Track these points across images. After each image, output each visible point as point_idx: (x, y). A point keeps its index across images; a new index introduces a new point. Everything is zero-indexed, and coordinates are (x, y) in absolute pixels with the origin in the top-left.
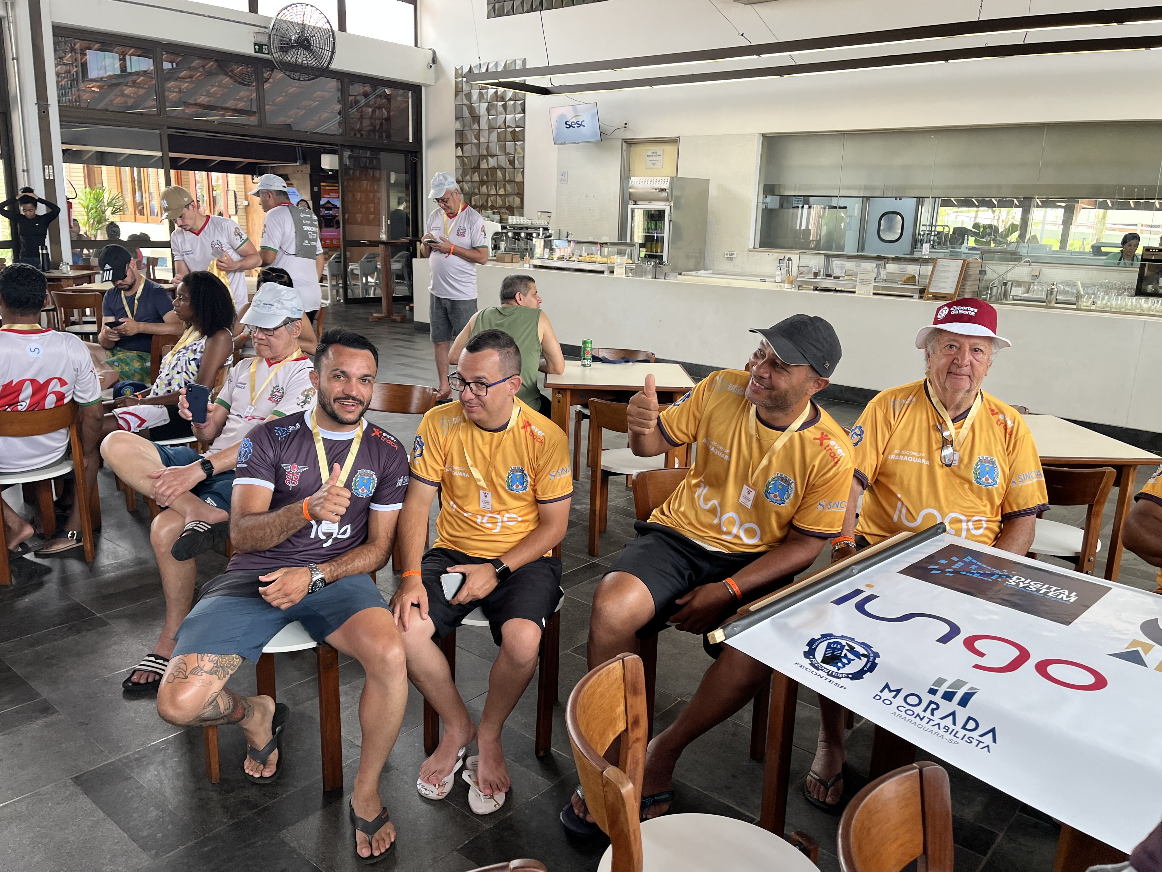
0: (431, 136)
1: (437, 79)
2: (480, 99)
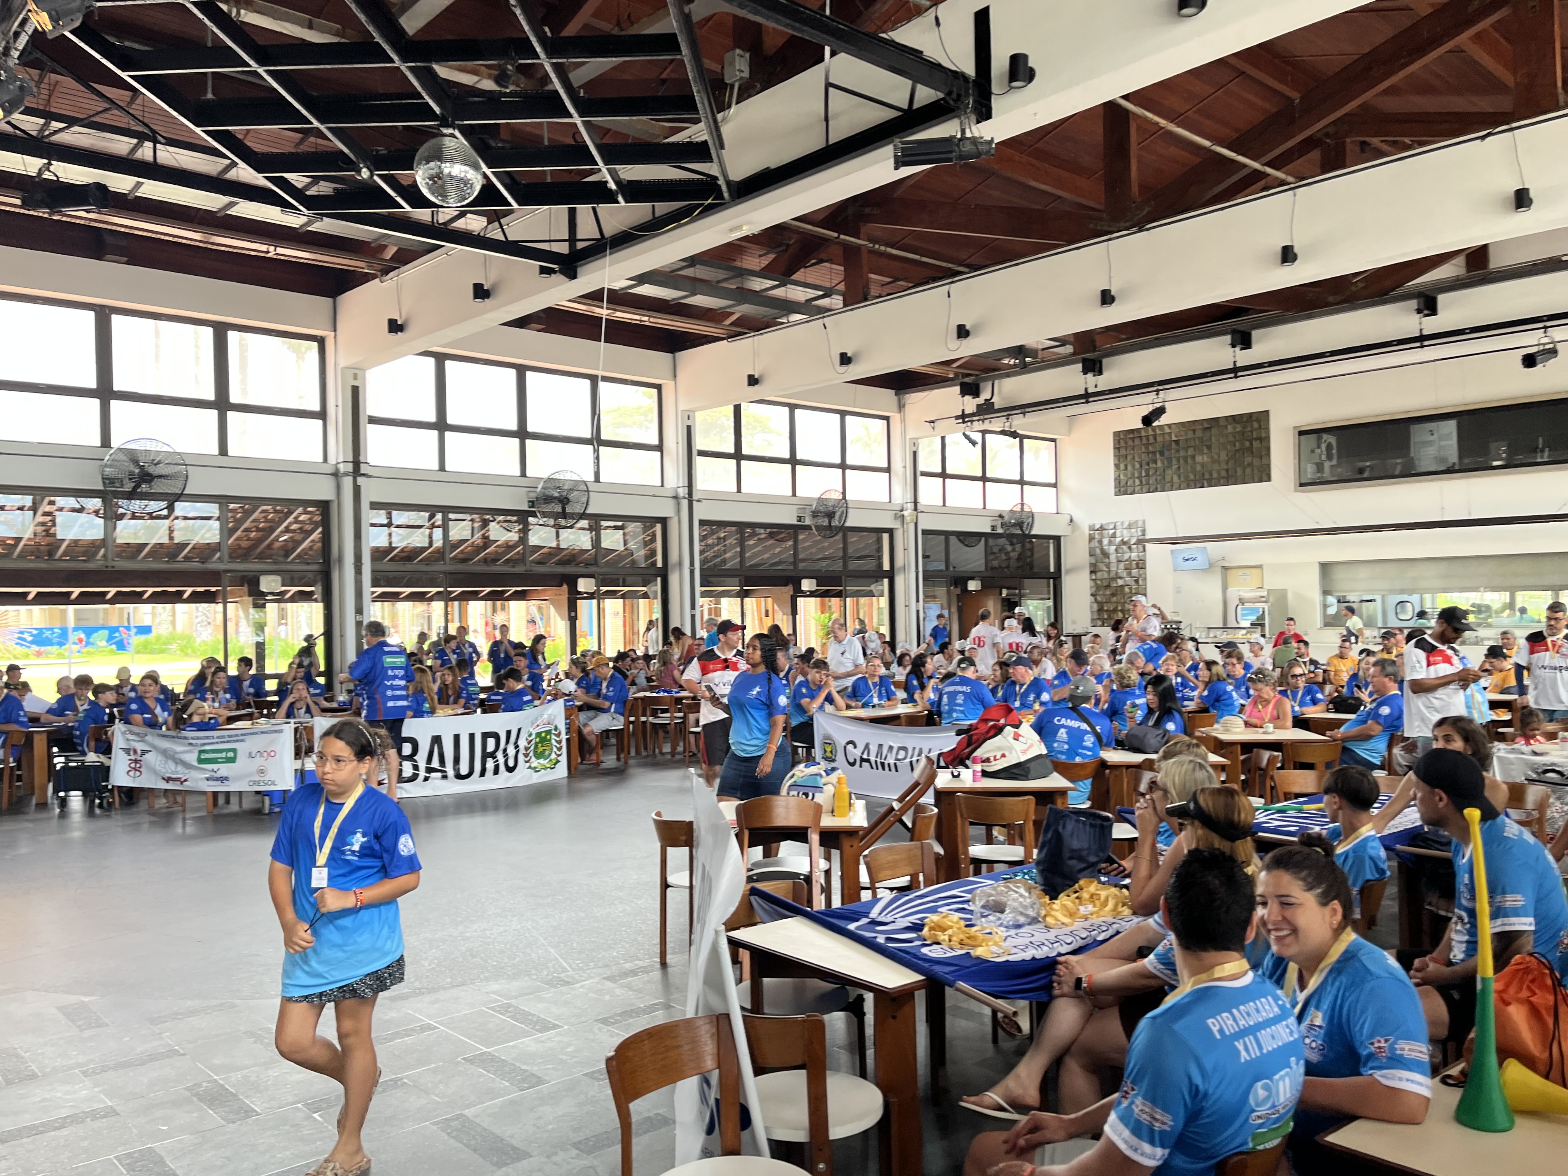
0: (1069, 566)
1: (1073, 531)
2: (1110, 543)
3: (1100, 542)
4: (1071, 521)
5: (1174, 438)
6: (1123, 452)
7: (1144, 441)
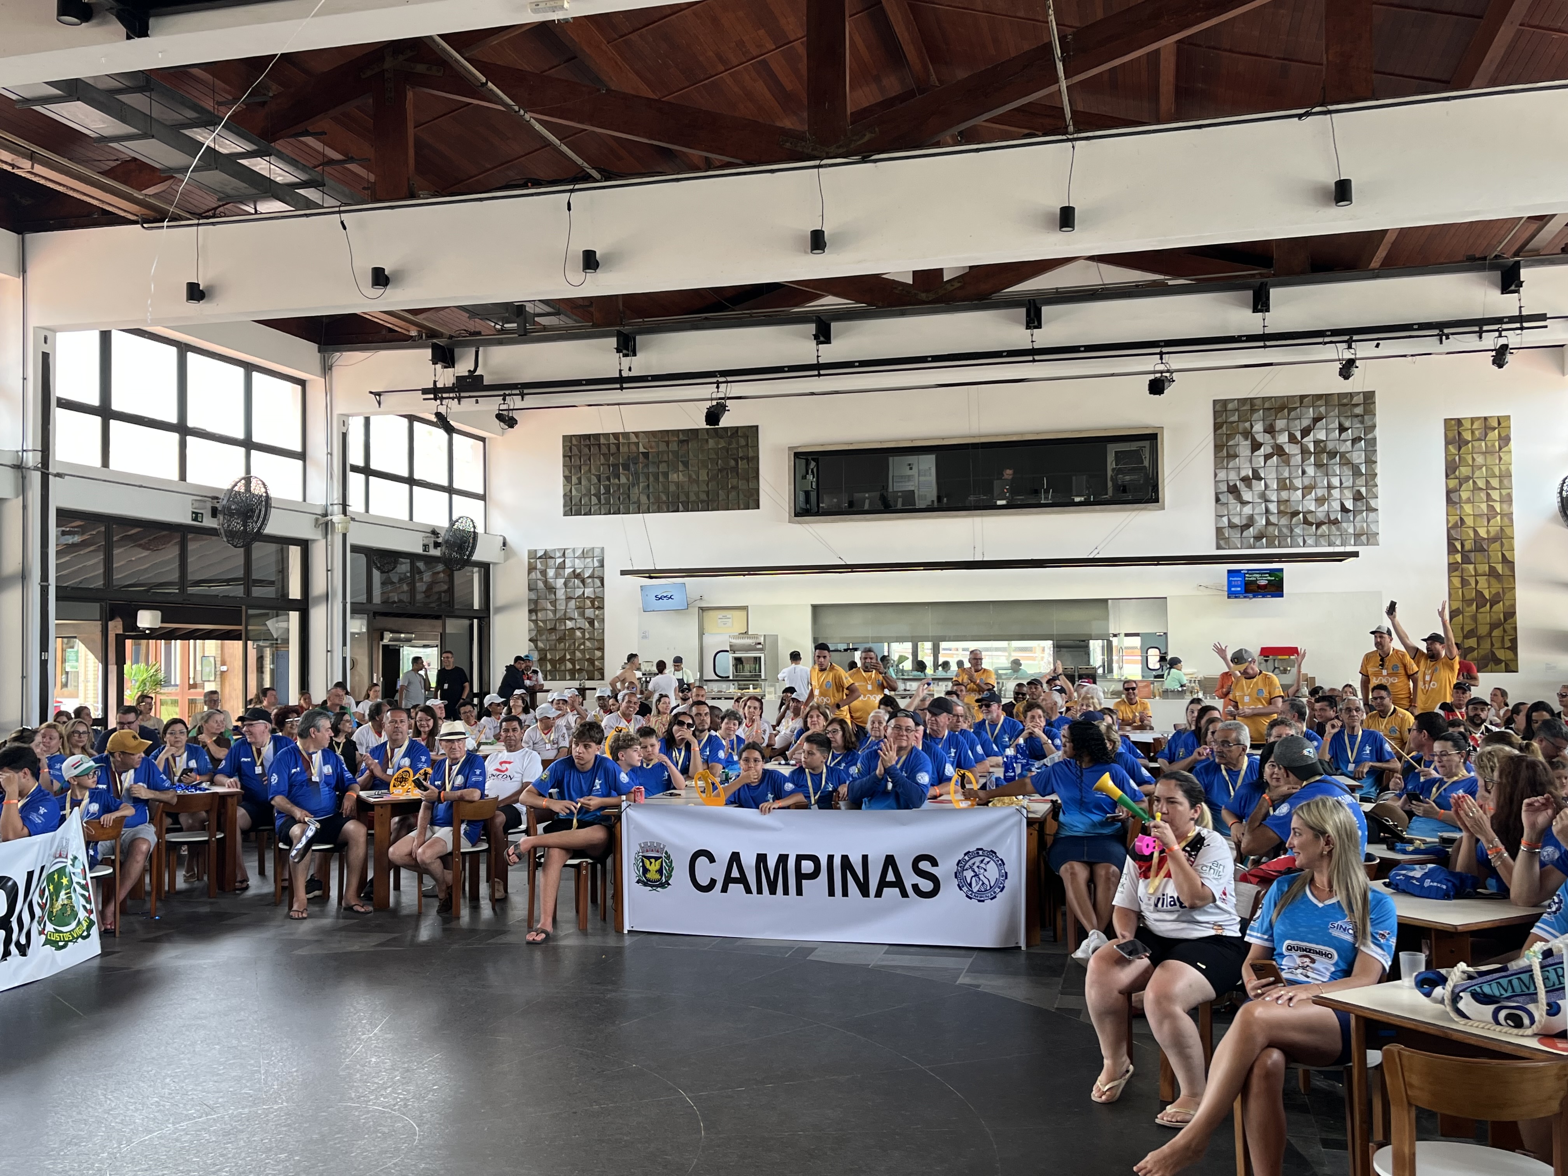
0: (501, 604)
2: (557, 576)
3: (544, 573)
4: (504, 544)
5: (642, 449)
6: (575, 461)
7: (604, 450)
